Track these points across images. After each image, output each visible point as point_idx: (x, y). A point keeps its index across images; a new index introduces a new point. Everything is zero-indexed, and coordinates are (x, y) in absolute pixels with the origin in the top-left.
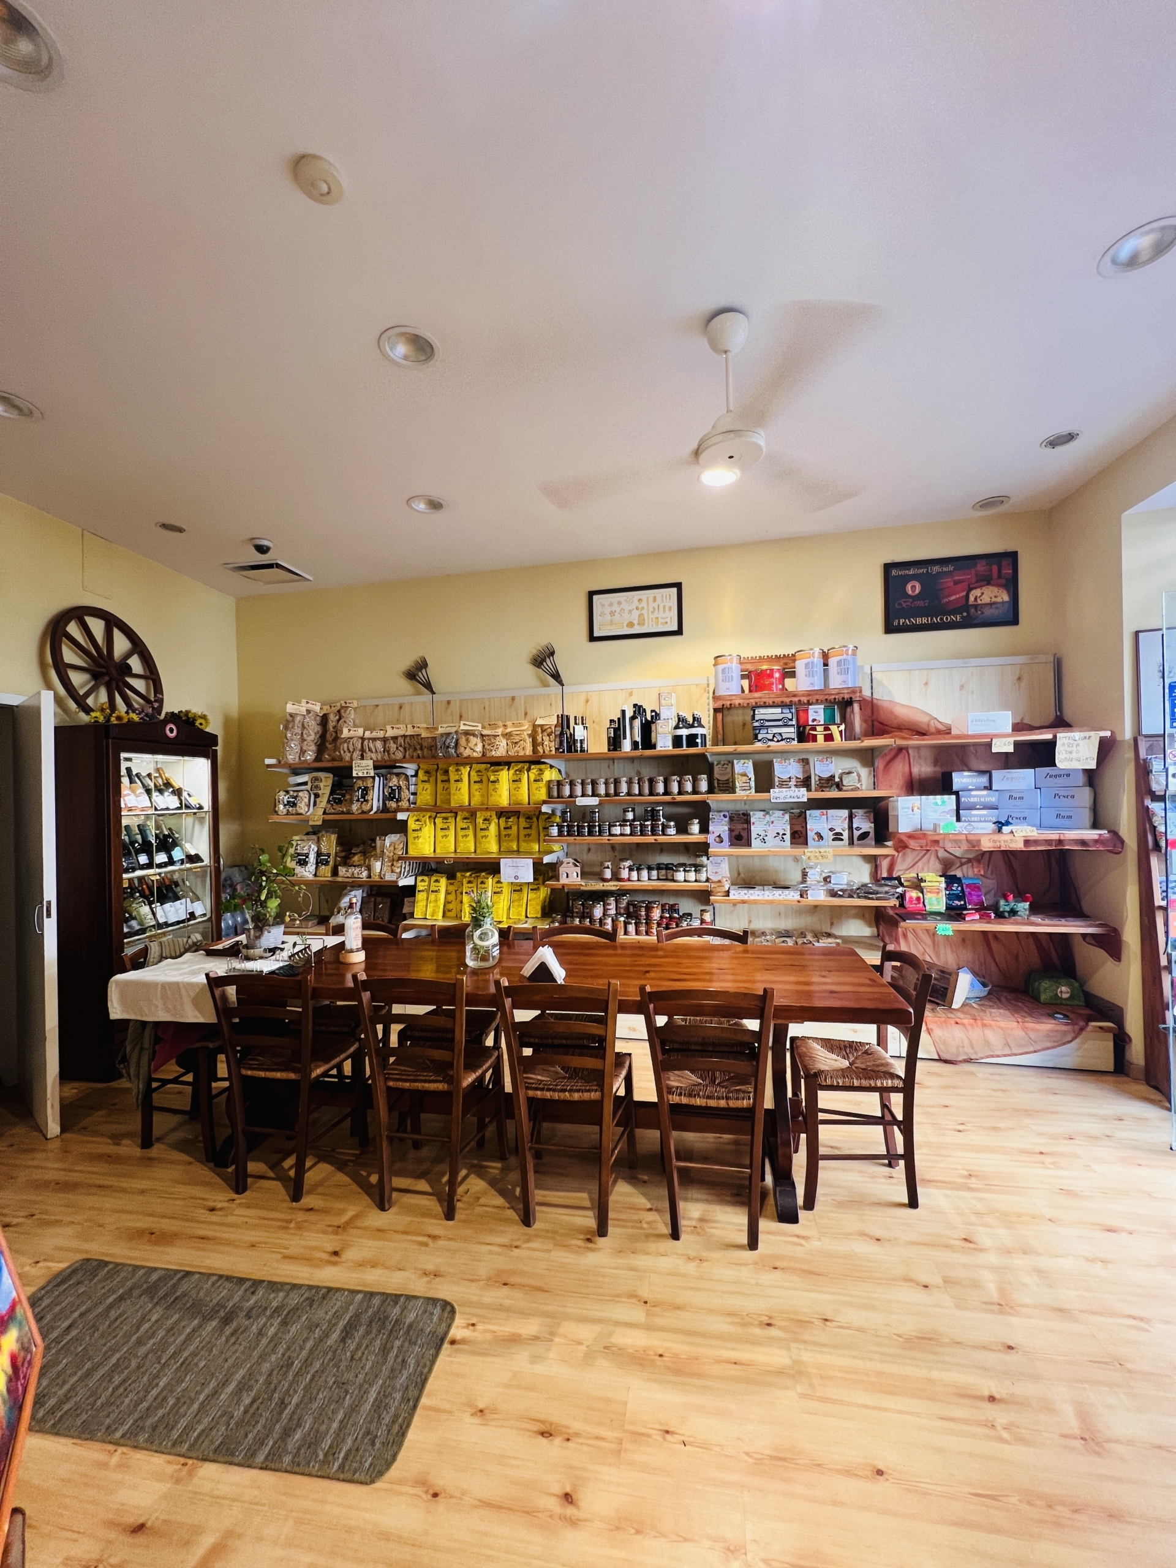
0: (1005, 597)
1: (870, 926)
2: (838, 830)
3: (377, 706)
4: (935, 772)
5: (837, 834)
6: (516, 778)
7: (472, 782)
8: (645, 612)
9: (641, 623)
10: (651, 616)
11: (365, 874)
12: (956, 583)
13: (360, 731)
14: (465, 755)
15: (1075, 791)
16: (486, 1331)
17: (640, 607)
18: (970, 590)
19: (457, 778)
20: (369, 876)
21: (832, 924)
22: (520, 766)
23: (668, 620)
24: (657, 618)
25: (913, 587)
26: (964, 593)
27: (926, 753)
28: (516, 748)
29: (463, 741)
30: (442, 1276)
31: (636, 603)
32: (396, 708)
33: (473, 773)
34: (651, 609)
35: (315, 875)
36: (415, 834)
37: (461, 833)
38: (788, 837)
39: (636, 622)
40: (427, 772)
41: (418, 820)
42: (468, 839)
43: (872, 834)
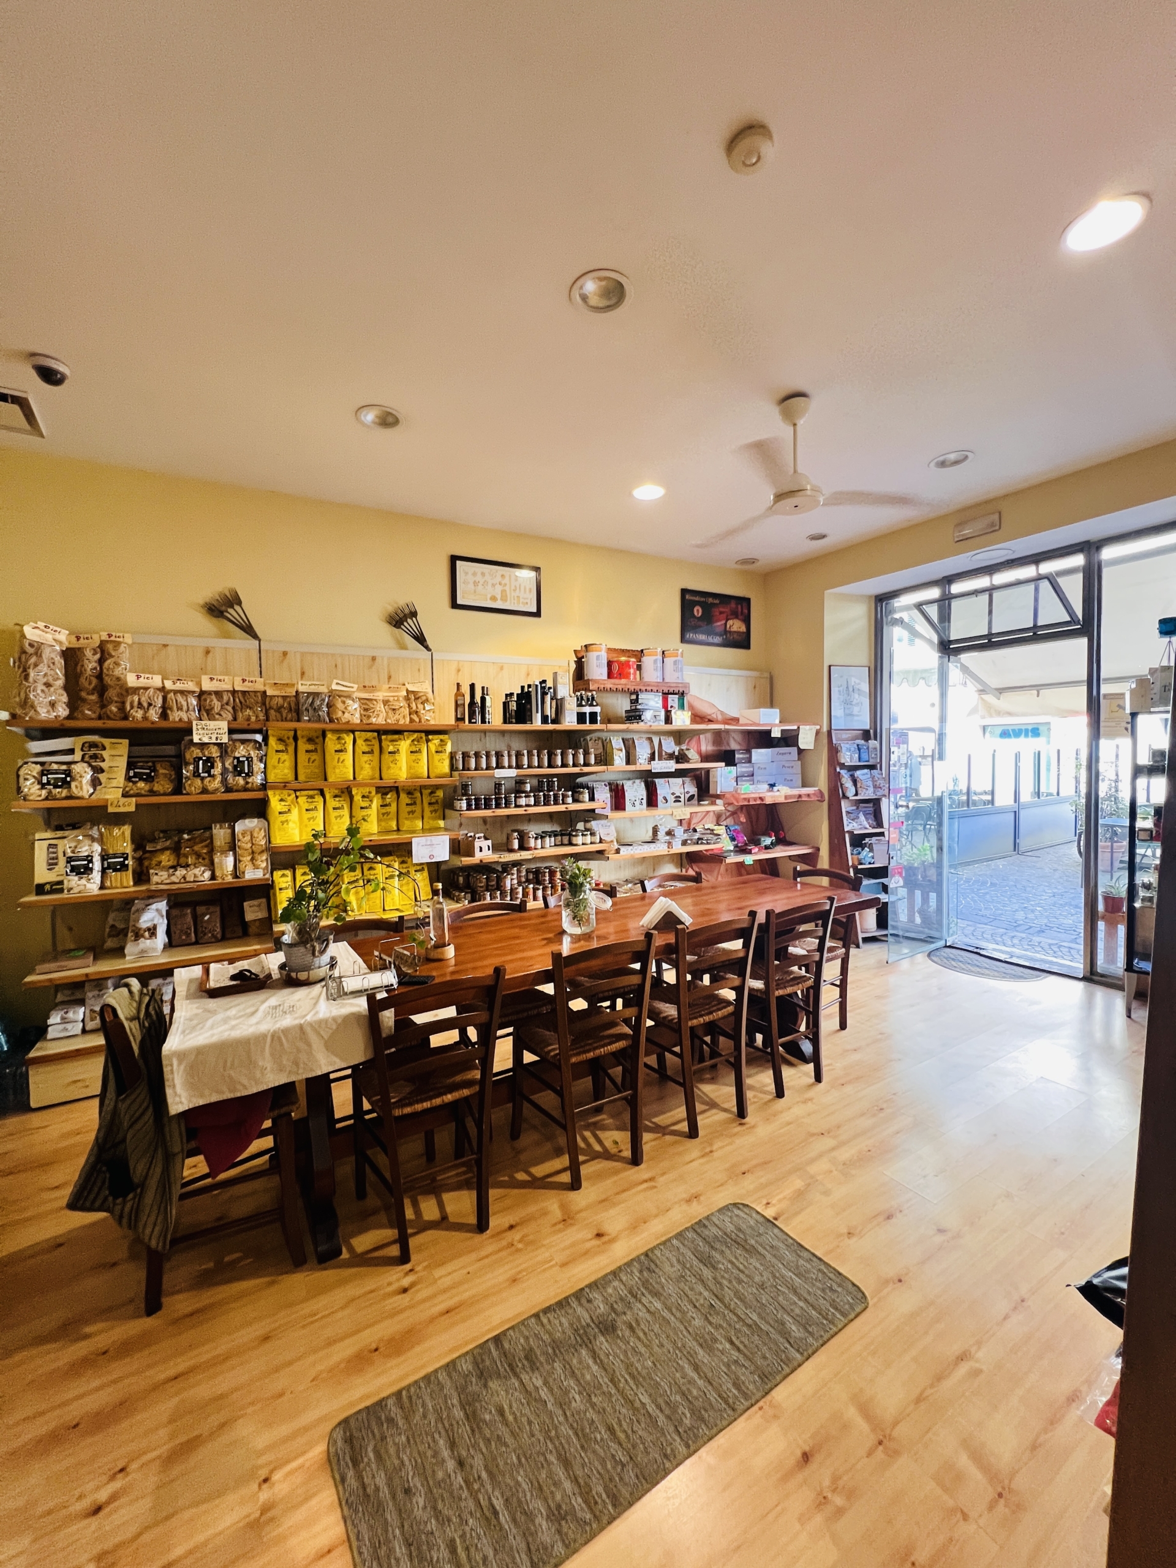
0: (743, 629)
1: (677, 868)
2: (678, 794)
3: (165, 646)
4: (713, 751)
5: (677, 797)
6: (414, 749)
7: (359, 751)
8: (507, 588)
9: (504, 599)
10: (513, 594)
11: (207, 874)
12: (721, 613)
13: (157, 681)
14: (344, 721)
15: (793, 764)
16: (780, 1201)
17: (503, 582)
18: (727, 620)
19: (338, 747)
20: (213, 877)
21: (654, 870)
22: (415, 735)
23: (529, 601)
24: (518, 597)
25: (698, 611)
26: (723, 622)
27: (709, 735)
28: (397, 716)
29: (340, 705)
30: (700, 1195)
31: (498, 579)
32: (200, 654)
33: (359, 742)
34: (513, 588)
35: (102, 887)
36: (283, 818)
37: (333, 814)
38: (644, 802)
39: (499, 597)
40: (281, 740)
41: (281, 800)
42: (343, 820)
43: (696, 797)
